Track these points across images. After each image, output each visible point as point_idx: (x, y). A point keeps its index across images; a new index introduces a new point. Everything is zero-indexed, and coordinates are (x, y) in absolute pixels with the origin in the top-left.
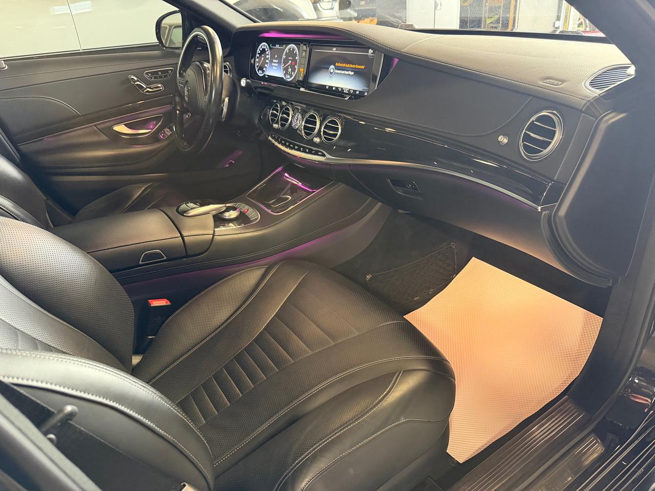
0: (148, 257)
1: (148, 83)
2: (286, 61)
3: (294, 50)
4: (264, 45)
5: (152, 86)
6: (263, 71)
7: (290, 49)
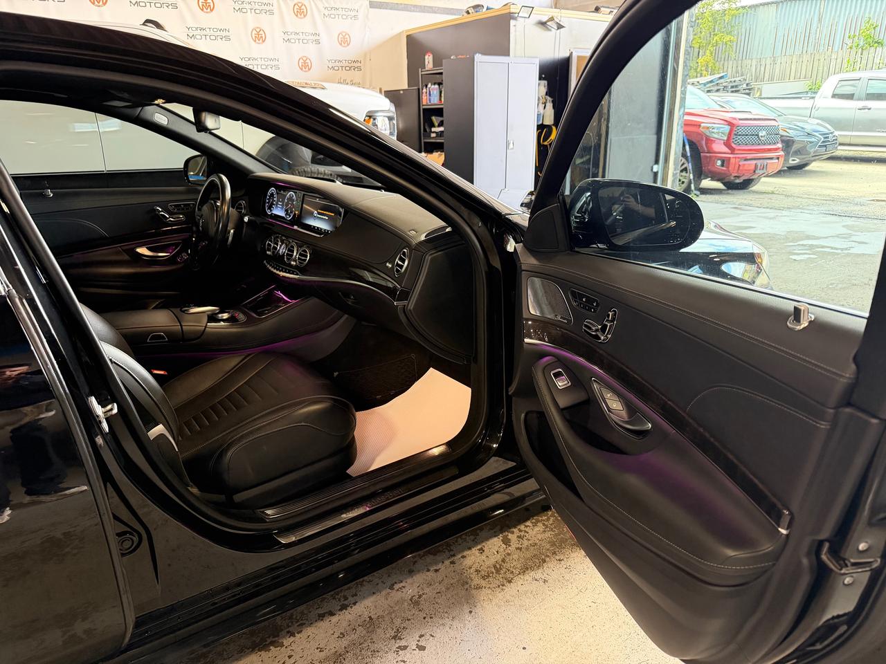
0: (154, 337)
1: (171, 214)
2: (287, 205)
3: (293, 196)
4: (273, 190)
5: (174, 216)
6: (271, 211)
7: (290, 195)
